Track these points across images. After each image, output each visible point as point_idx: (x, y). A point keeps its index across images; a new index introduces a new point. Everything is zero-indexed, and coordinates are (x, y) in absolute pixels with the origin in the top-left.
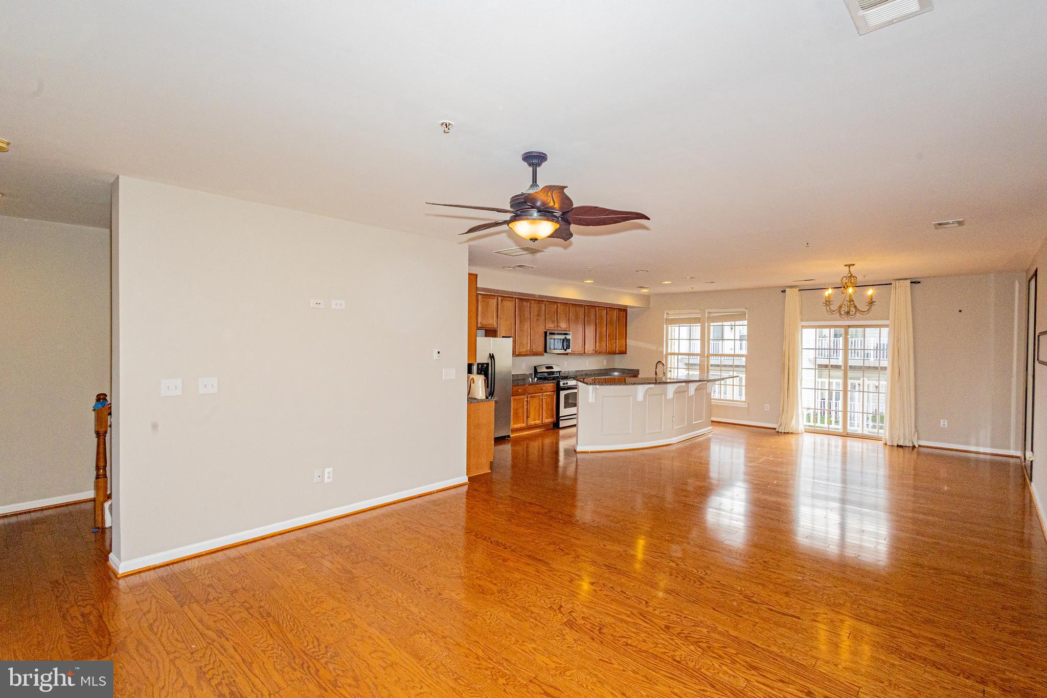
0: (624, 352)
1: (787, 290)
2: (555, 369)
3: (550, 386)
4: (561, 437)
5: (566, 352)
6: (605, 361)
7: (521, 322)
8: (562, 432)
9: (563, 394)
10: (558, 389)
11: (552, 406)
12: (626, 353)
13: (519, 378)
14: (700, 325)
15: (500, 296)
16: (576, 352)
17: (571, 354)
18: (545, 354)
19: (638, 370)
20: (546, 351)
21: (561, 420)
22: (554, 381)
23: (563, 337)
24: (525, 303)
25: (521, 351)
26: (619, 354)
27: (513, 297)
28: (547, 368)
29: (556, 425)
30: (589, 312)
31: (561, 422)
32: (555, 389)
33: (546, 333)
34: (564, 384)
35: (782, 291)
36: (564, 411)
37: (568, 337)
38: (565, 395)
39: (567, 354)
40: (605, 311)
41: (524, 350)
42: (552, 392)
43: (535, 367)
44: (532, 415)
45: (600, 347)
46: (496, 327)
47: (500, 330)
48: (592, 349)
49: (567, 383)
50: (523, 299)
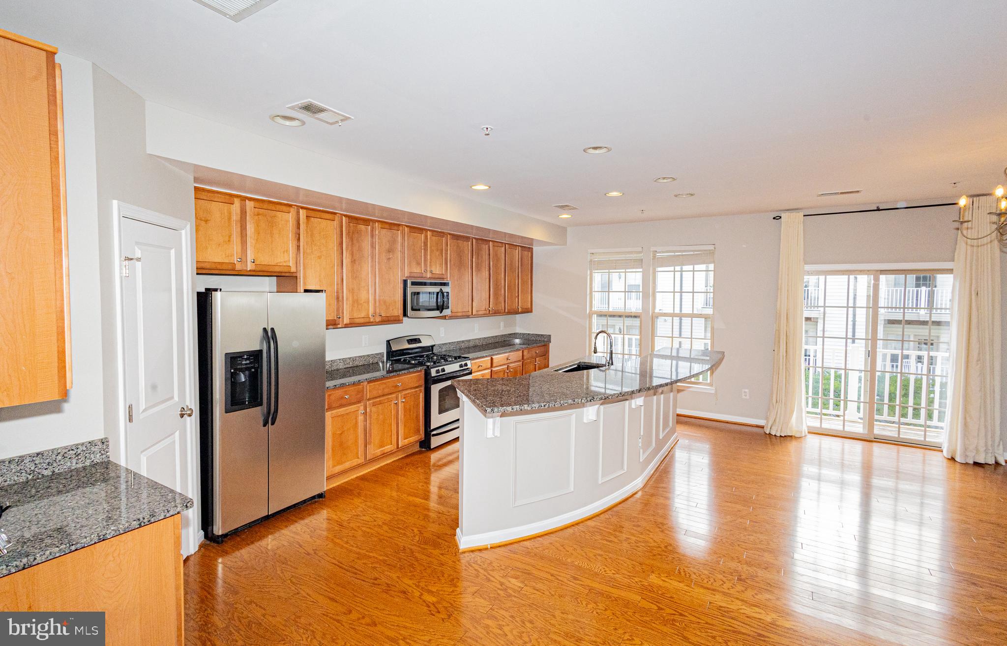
0: (528, 311)
1: (783, 215)
2: (425, 343)
3: (412, 378)
4: (434, 465)
5: (441, 315)
6: (502, 324)
7: (353, 262)
8: (434, 457)
9: (436, 389)
10: (429, 381)
11: (418, 412)
12: (531, 312)
13: (357, 363)
14: (641, 270)
15: (302, 208)
16: (460, 314)
17: (451, 317)
18: (405, 319)
19: (550, 336)
20: (405, 314)
21: (434, 435)
22: (419, 369)
23: (436, 289)
24: (362, 227)
25: (355, 315)
26: (522, 313)
27: (335, 214)
28: (411, 341)
29: (425, 444)
30: (479, 250)
31: (433, 439)
32: (422, 382)
33: (405, 282)
34: (438, 372)
35: (774, 218)
36: (437, 420)
37: (445, 289)
38: (441, 391)
39: (444, 317)
40: (503, 248)
41: (363, 315)
42: (416, 387)
43: (388, 342)
44: (375, 438)
45: (496, 304)
46: (293, 269)
47: (305, 278)
48: (483, 308)
49: (443, 370)
50: (357, 219)
